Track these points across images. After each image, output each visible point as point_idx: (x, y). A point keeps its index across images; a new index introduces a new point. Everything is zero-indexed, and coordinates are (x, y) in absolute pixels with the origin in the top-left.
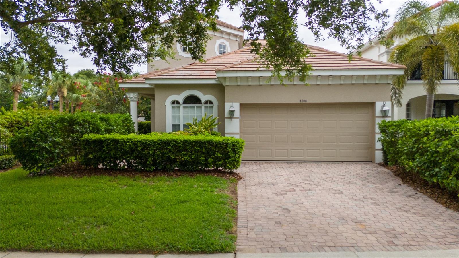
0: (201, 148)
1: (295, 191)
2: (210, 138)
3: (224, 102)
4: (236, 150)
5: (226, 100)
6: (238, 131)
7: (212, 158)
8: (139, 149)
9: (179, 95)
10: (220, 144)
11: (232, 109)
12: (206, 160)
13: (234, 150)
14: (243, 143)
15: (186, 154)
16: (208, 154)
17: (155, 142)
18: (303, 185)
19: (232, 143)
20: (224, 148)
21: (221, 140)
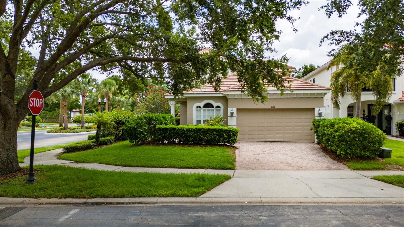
0: (217, 133)
1: (264, 153)
2: (221, 127)
3: (228, 108)
4: (235, 134)
5: (229, 106)
6: (236, 124)
7: (222, 138)
8: (186, 133)
9: (201, 103)
10: (226, 131)
11: (232, 112)
12: (219, 139)
13: (233, 134)
14: (238, 130)
15: (209, 136)
16: (221, 136)
17: (194, 129)
18: (269, 152)
19: (233, 130)
20: (228, 133)
21: (227, 129)
